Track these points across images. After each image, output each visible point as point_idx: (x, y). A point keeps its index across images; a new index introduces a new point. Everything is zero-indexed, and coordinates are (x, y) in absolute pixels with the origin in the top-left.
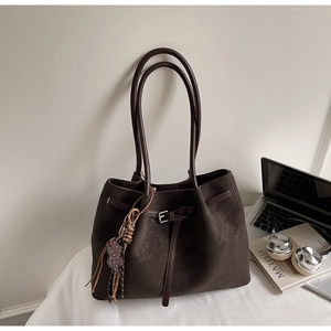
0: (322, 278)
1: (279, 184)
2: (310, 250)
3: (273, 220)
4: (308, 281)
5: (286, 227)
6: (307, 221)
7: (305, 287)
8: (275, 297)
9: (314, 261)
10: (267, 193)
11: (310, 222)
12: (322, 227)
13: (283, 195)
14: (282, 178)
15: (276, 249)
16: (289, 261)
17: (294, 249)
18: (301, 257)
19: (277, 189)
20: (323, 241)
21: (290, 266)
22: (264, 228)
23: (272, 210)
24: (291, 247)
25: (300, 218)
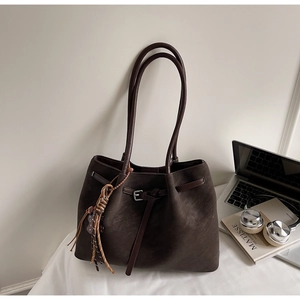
0: (292, 248)
1: (250, 163)
2: (279, 223)
3: (245, 197)
4: (279, 251)
5: (258, 203)
6: (276, 196)
7: (276, 257)
8: (249, 268)
9: (283, 233)
10: (239, 172)
11: (279, 197)
12: (290, 201)
13: (254, 174)
14: (252, 158)
15: (249, 224)
16: (261, 234)
17: (265, 223)
18: (272, 230)
19: (248, 168)
20: (291, 214)
21: (263, 238)
22: (237, 204)
23: (244, 188)
24: (262, 221)
25: (269, 193)
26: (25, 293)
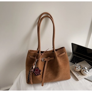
0: (90, 76)
1: (77, 50)
2: (86, 68)
3: (75, 60)
4: (86, 77)
5: (79, 62)
6: (85, 60)
7: (85, 79)
8: (77, 82)
9: (87, 71)
10: (73, 52)
11: (86, 60)
12: (89, 61)
13: (78, 53)
14: (77, 48)
15: (77, 68)
16: (80, 71)
17: (82, 68)
18: (84, 70)
19: (76, 51)
20: (89, 65)
21: (81, 73)
22: (73, 62)
23: (75, 57)
24: (81, 67)
25: (83, 59)
26: (8, 90)
